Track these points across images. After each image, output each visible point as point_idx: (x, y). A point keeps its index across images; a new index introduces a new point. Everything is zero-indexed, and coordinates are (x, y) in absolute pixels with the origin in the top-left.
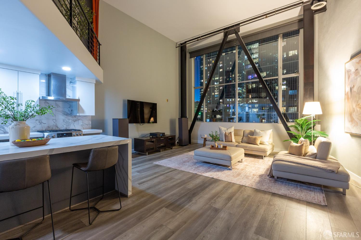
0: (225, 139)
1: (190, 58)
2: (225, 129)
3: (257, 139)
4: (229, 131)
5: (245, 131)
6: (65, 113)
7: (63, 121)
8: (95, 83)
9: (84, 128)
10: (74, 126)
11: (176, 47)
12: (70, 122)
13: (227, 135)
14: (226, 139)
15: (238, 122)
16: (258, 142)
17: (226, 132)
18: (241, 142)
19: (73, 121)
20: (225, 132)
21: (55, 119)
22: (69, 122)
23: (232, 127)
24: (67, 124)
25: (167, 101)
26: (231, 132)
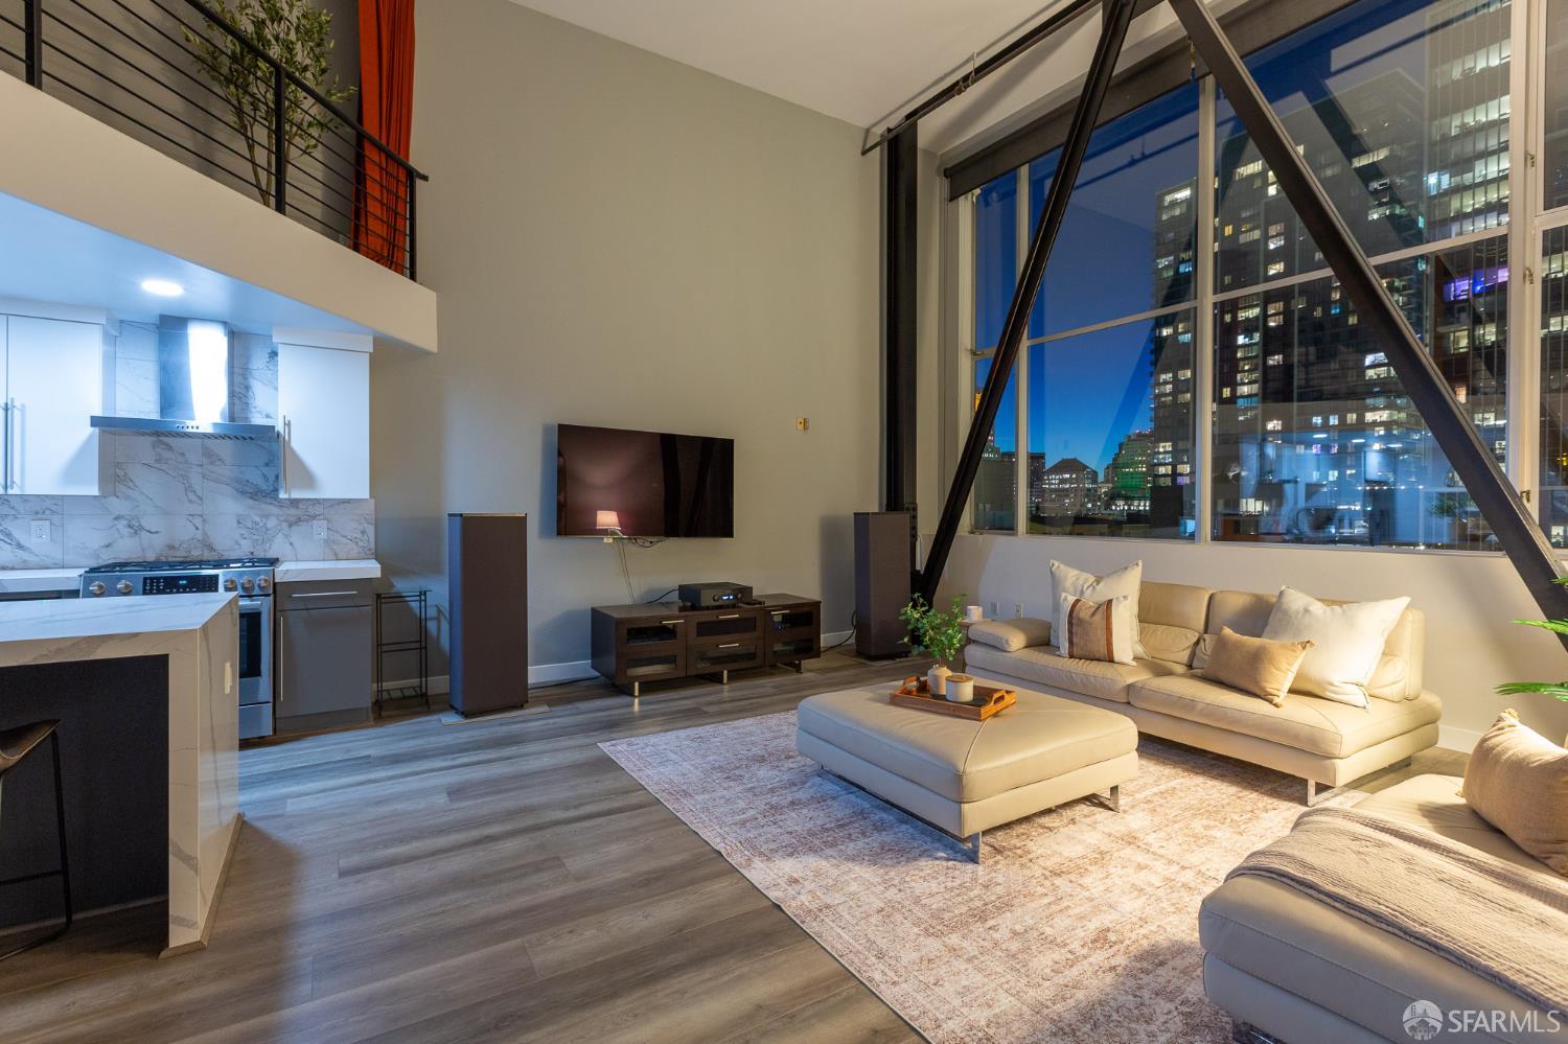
0: (1071, 642)
1: (951, 200)
2: (1087, 580)
3: (1271, 661)
4: (1103, 592)
5: (1218, 598)
6: (247, 489)
7: (239, 522)
8: (372, 351)
9: (336, 554)
10: (291, 544)
11: (864, 153)
12: (268, 526)
13: (1081, 621)
14: (1075, 640)
15: (1214, 538)
16: (1280, 680)
17: (1077, 601)
18: (1180, 669)
19: (285, 525)
20: (1071, 599)
21: (201, 516)
22: (264, 529)
23: (1126, 568)
24: (255, 537)
25: (801, 427)
26: (1110, 602)
